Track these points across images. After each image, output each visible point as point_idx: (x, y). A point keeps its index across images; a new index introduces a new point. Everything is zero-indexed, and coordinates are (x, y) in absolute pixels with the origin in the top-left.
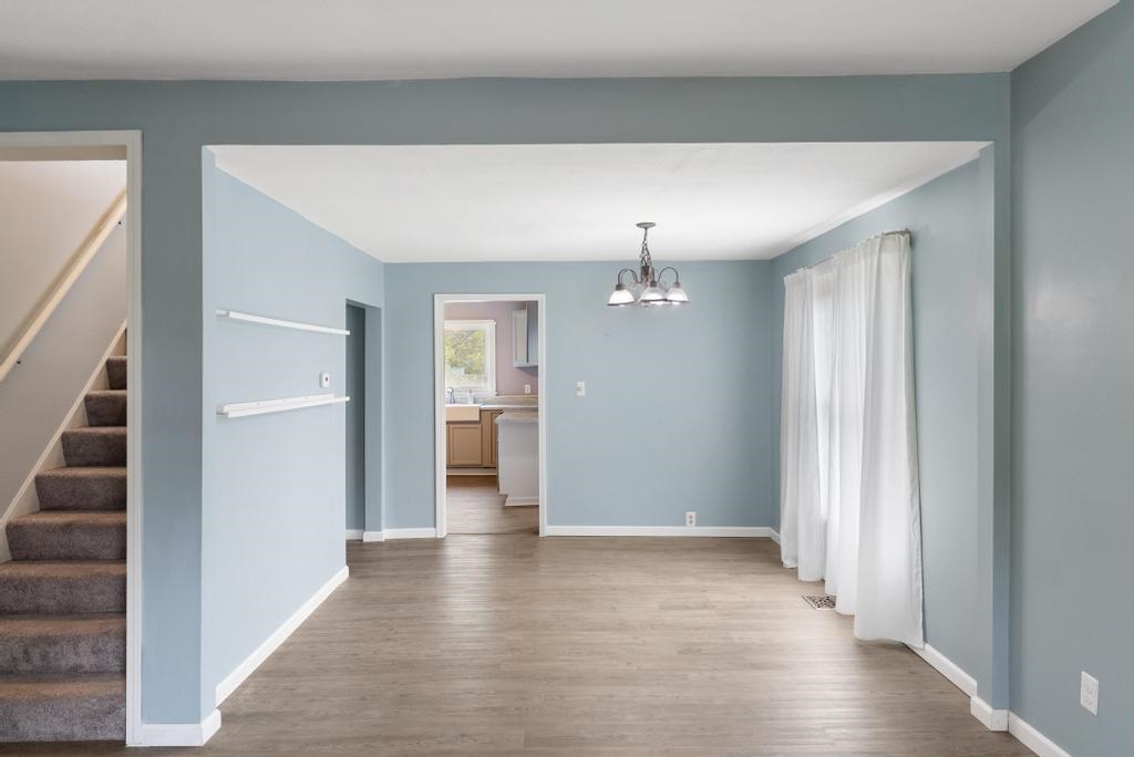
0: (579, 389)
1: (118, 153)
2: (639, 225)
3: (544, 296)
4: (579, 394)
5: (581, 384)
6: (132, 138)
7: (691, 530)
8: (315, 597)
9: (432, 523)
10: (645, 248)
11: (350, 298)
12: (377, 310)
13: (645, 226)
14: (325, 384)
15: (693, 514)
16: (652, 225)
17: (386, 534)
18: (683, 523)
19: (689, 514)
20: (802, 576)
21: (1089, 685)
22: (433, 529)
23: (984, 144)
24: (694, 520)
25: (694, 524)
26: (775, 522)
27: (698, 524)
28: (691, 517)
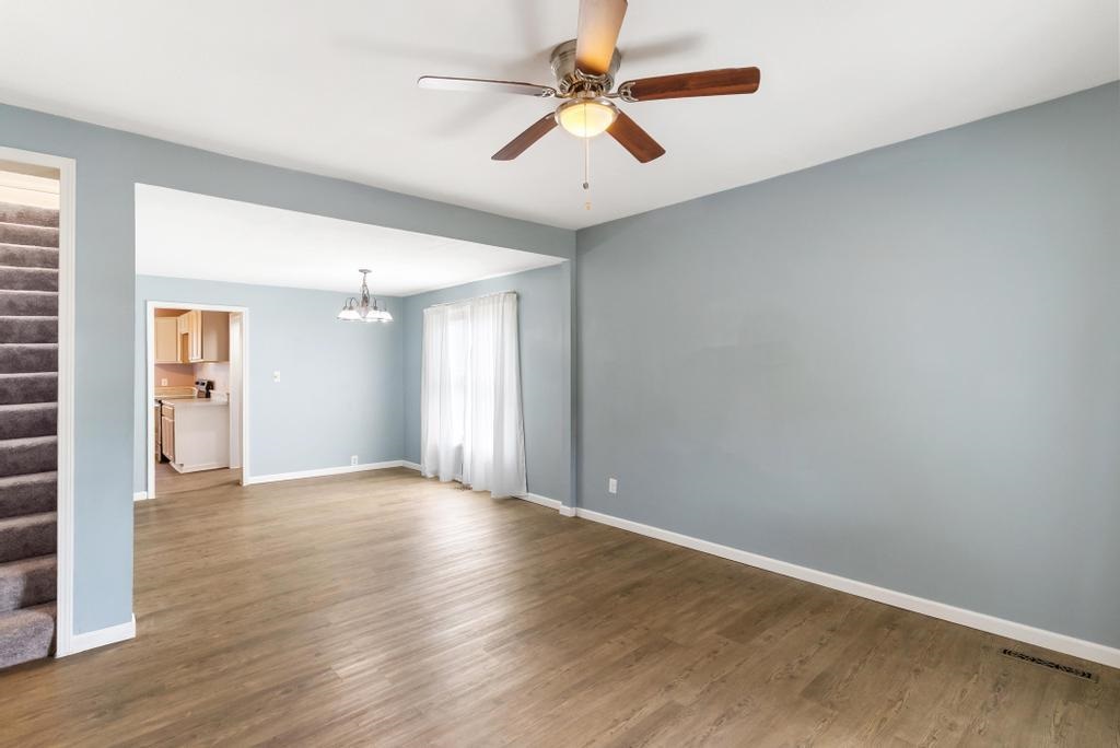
0: (275, 377)
1: (54, 174)
2: (360, 271)
3: (247, 309)
4: (276, 380)
5: (277, 373)
6: (68, 166)
7: (355, 467)
9: (144, 488)
10: (365, 285)
13: (365, 272)
15: (356, 457)
16: (369, 271)
18: (349, 463)
19: (353, 457)
20: (442, 478)
21: (613, 483)
22: (146, 493)
23: (565, 260)
24: (357, 461)
25: (356, 463)
27: (361, 463)
28: (354, 460)
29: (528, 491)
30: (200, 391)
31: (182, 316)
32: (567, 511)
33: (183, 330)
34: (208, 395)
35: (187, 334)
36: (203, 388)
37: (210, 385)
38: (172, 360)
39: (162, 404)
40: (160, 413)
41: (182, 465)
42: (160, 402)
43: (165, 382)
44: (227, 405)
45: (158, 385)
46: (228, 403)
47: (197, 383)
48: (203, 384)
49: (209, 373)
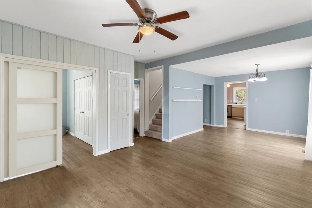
0: (256, 100)
2: (256, 65)
4: (256, 101)
5: (257, 99)
6: (162, 66)
8: (197, 130)
10: (257, 70)
11: (204, 84)
12: (213, 86)
13: (257, 65)
14: (197, 98)
17: (215, 125)
18: (284, 132)
19: (286, 130)
22: (223, 126)
24: (288, 132)
25: (288, 133)
26: (306, 135)
27: (289, 133)
28: (287, 131)
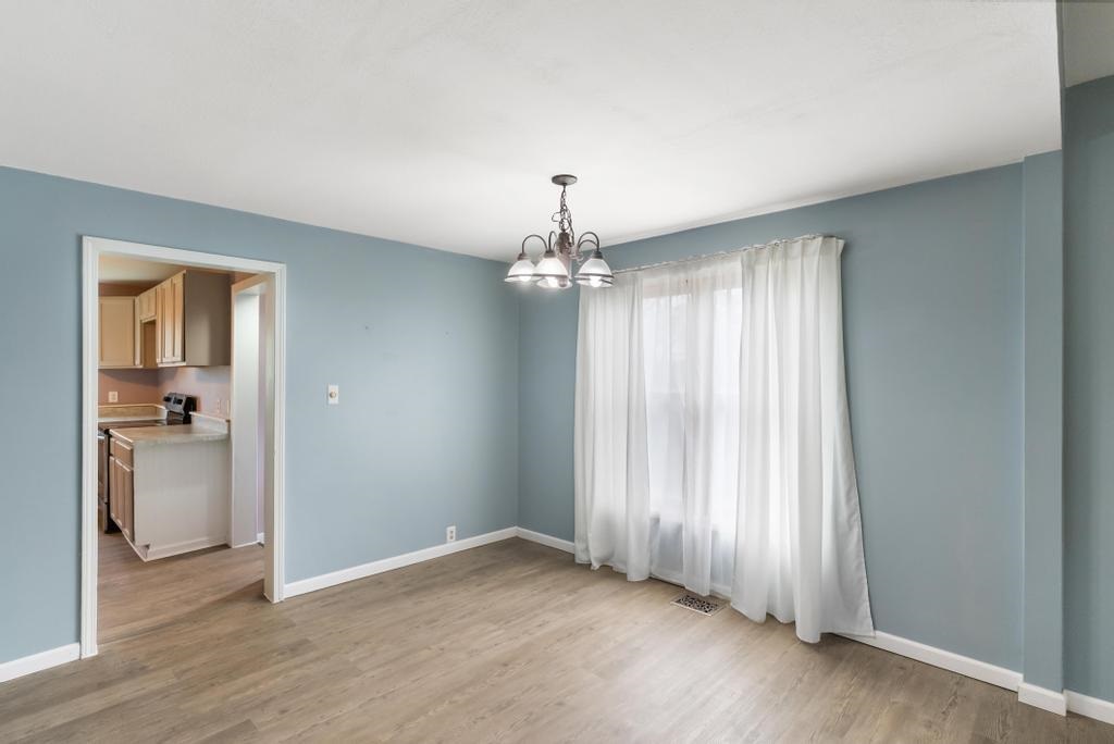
3: (280, 266)
4: (331, 401)
7: (453, 545)
9: (73, 637)
13: (561, 180)
15: (453, 528)
16: (571, 179)
19: (449, 529)
22: (75, 645)
24: (454, 534)
25: (454, 539)
27: (459, 538)
28: (451, 532)
29: (875, 628)
30: (171, 413)
31: (144, 296)
32: (1053, 700)
33: (145, 315)
34: (187, 420)
35: (153, 323)
36: (179, 408)
37: (191, 404)
38: (126, 363)
39: (110, 436)
40: (106, 450)
41: (147, 547)
42: (107, 432)
43: (113, 396)
44: (226, 441)
45: (103, 400)
46: (229, 436)
47: (168, 399)
48: (180, 402)
49: (189, 383)
